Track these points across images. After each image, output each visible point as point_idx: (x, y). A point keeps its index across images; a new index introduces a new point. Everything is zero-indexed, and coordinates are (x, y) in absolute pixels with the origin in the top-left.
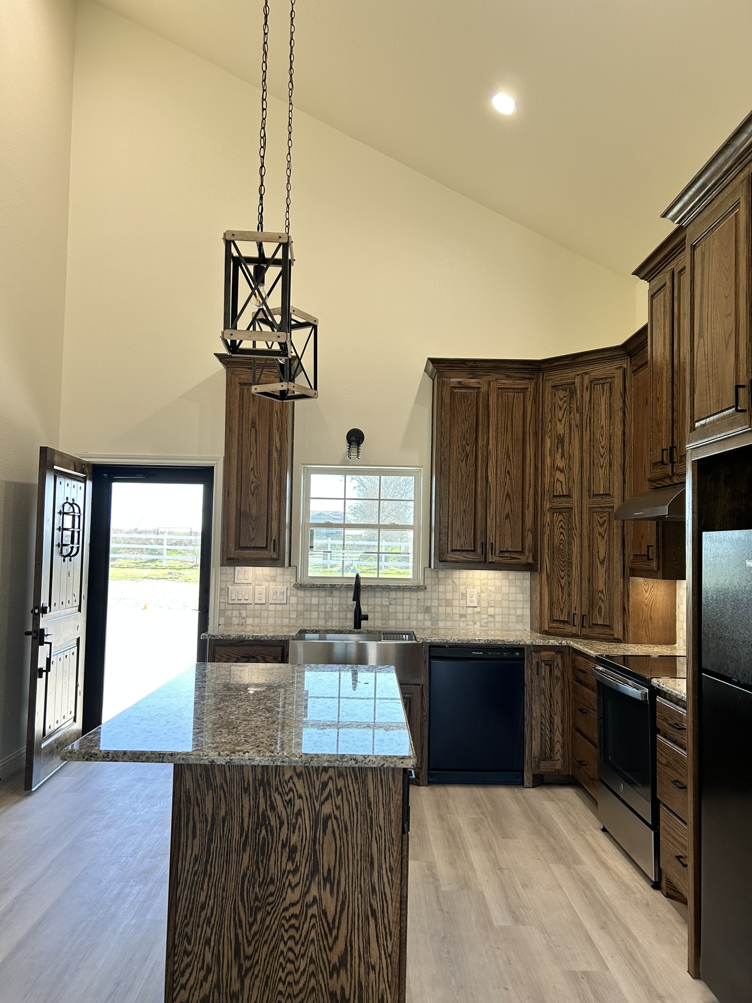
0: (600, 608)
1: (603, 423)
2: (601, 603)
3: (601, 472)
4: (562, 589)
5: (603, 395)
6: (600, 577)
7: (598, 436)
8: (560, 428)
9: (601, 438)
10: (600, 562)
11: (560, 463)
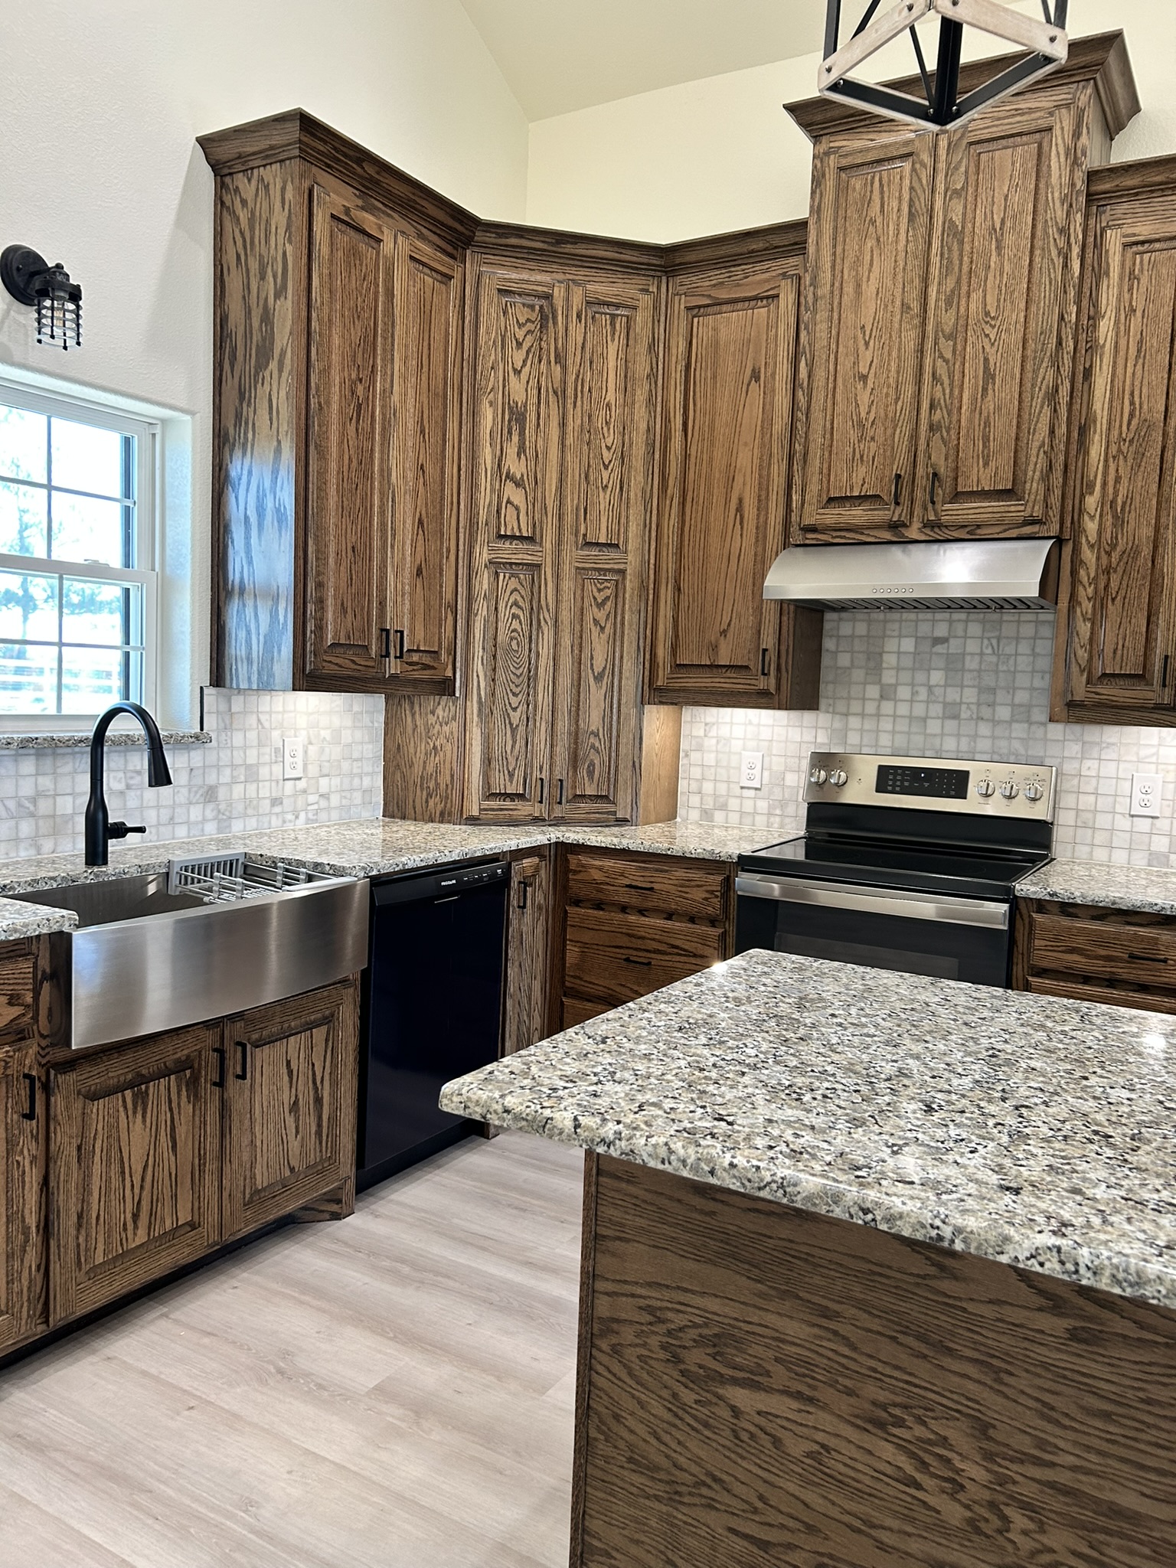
0: (592, 764)
1: (611, 397)
2: (593, 755)
3: (604, 498)
4: (514, 730)
5: (613, 340)
6: (593, 704)
7: (600, 423)
8: (518, 389)
9: (605, 429)
10: (595, 678)
11: (516, 466)
